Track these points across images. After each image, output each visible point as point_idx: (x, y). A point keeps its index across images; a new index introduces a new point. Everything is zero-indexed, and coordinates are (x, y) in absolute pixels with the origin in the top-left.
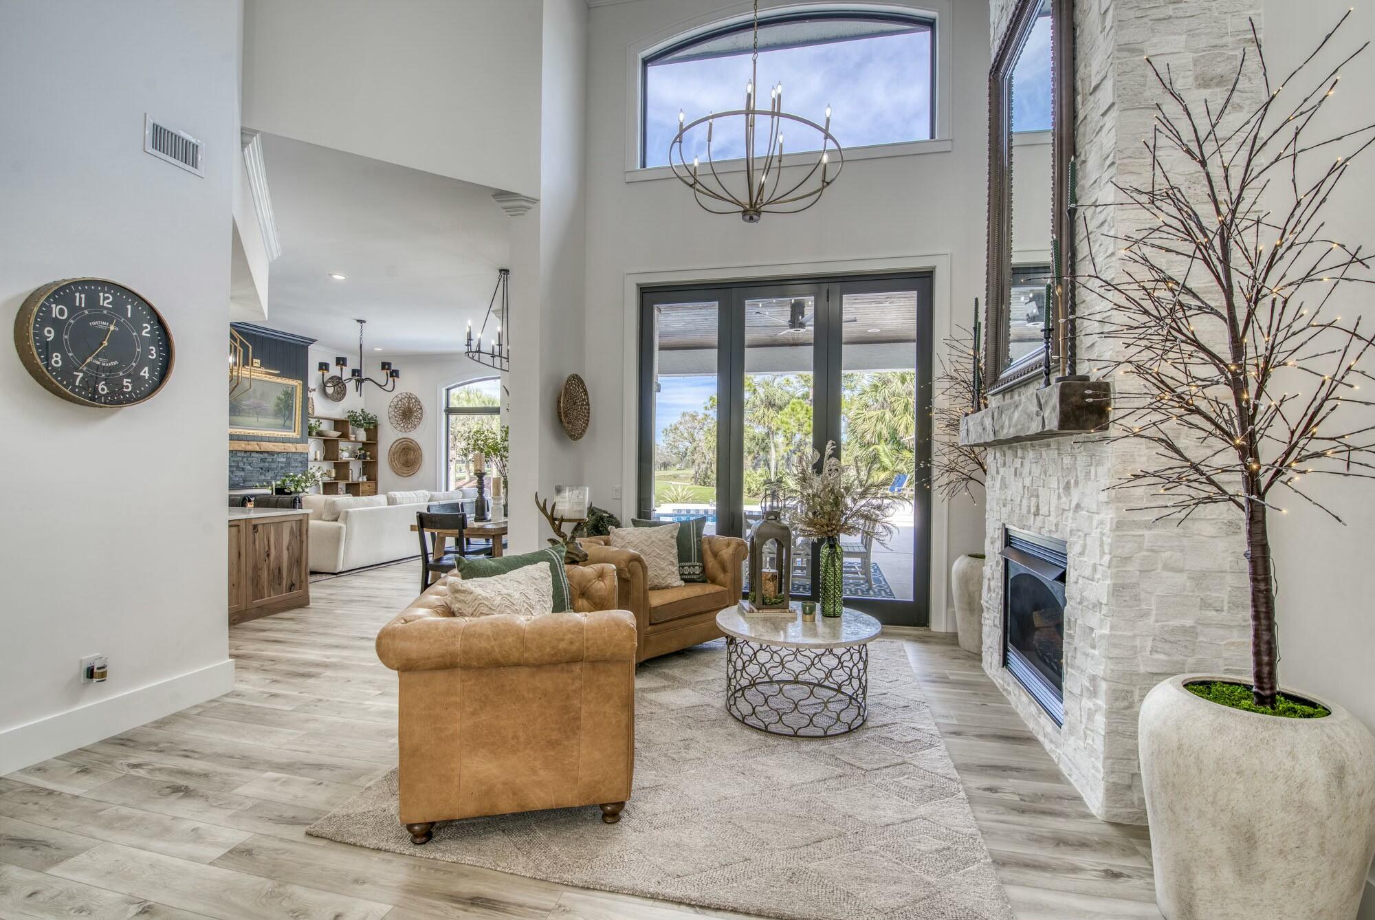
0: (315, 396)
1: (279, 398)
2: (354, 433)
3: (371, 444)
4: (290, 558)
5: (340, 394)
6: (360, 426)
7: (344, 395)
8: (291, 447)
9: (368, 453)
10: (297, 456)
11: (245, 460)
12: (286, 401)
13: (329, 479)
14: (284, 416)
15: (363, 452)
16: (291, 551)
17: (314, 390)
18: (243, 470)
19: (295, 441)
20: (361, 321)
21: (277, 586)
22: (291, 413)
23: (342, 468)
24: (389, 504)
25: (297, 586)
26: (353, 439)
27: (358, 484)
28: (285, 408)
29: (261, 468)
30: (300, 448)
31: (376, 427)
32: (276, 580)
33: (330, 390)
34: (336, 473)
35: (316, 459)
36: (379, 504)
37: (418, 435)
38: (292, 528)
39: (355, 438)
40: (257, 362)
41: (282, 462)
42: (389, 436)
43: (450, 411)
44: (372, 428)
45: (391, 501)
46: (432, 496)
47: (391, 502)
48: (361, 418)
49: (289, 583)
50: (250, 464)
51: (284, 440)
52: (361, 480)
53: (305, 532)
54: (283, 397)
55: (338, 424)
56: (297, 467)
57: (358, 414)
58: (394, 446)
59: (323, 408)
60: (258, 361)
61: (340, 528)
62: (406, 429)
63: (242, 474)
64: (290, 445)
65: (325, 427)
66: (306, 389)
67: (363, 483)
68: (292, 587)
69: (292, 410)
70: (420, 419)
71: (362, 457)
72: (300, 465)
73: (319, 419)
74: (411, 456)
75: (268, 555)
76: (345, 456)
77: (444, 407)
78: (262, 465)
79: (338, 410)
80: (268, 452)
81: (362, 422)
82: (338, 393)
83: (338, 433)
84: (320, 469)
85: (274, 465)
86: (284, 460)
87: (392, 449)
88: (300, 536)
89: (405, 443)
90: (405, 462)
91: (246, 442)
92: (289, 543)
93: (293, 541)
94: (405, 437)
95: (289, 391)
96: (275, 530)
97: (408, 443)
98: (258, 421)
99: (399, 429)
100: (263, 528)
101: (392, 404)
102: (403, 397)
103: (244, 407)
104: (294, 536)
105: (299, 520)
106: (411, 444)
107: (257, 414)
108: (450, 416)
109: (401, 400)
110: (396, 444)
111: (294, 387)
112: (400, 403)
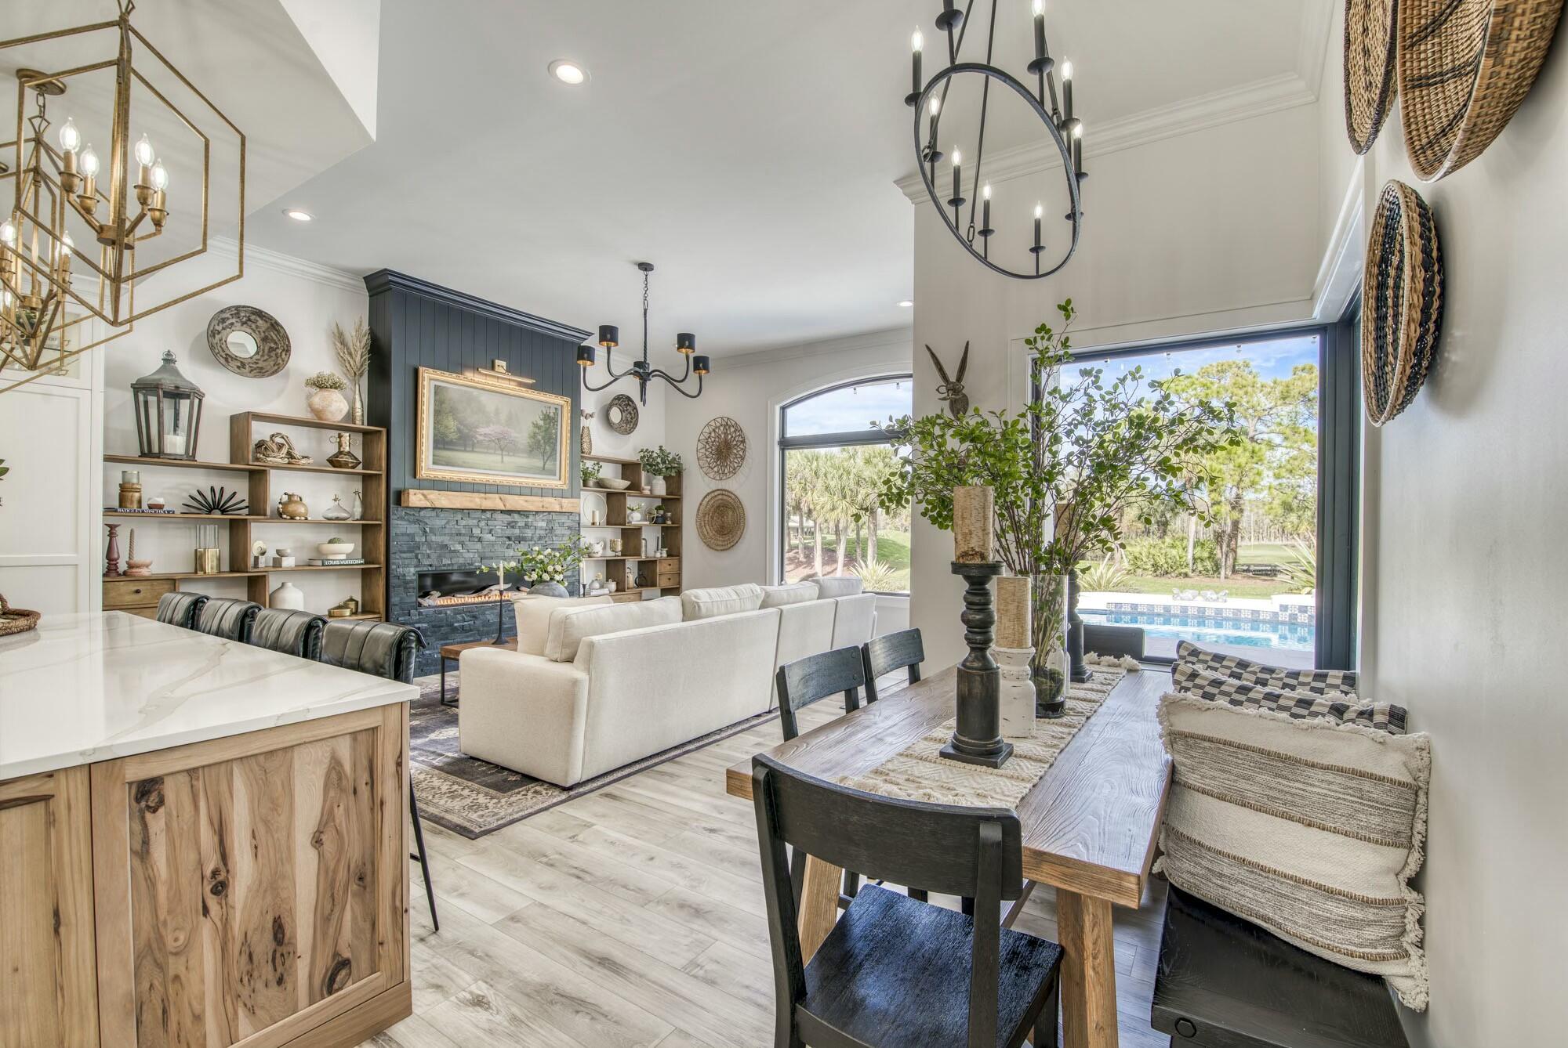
0: (593, 426)
1: (536, 426)
2: (649, 483)
3: (672, 501)
4: (327, 876)
5: (630, 422)
6: (658, 472)
7: (636, 425)
8: (553, 504)
9: (669, 514)
10: (564, 519)
11: (482, 524)
12: (547, 430)
13: (614, 554)
14: (544, 454)
15: (661, 512)
16: (329, 846)
17: (591, 416)
18: (480, 539)
19: (560, 494)
20: (645, 267)
21: (269, 995)
22: (554, 450)
23: (631, 536)
24: (686, 617)
25: (362, 961)
26: (647, 492)
27: (654, 562)
28: (544, 442)
29: (509, 538)
30: (567, 504)
31: (679, 473)
32: (267, 971)
33: (616, 415)
34: (624, 545)
35: (593, 524)
36: (664, 618)
37: (739, 485)
38: (335, 764)
39: (651, 490)
40: (501, 364)
41: (541, 528)
42: (698, 487)
43: (786, 444)
44: (675, 477)
45: (689, 609)
46: (768, 595)
47: (690, 612)
48: (659, 460)
49: (324, 963)
50: (490, 532)
51: (543, 492)
52: (658, 555)
53: (391, 767)
54: (541, 423)
55: (628, 469)
56: (563, 535)
57: (655, 455)
58: (704, 503)
59: (603, 443)
60: (504, 364)
61: (575, 683)
62: (722, 475)
63: (479, 546)
64: (551, 500)
65: (608, 473)
66: (576, 412)
67: (661, 559)
68: (338, 970)
69: (555, 445)
70: (743, 458)
71: (660, 520)
72: (568, 532)
73: (598, 460)
74: (729, 517)
75: (220, 888)
76: (636, 518)
77: (777, 437)
78: (509, 532)
79: (628, 448)
80: (518, 512)
81: (661, 466)
82: (627, 422)
83: (627, 483)
84: (600, 540)
85: (529, 533)
86: (544, 524)
87: (702, 507)
88: (369, 787)
89: (720, 497)
90: (722, 527)
91: (483, 495)
92: (325, 818)
93: (342, 807)
94: (720, 488)
95: (552, 414)
96: (251, 785)
97: (725, 497)
98: (502, 462)
99: (711, 475)
100: (192, 786)
101: (702, 437)
102: (718, 424)
103: (480, 438)
104: (342, 790)
105: (366, 730)
106: (729, 499)
107: (502, 450)
108: (787, 452)
109: (714, 430)
110: (706, 500)
111: (559, 408)
112: (713, 434)
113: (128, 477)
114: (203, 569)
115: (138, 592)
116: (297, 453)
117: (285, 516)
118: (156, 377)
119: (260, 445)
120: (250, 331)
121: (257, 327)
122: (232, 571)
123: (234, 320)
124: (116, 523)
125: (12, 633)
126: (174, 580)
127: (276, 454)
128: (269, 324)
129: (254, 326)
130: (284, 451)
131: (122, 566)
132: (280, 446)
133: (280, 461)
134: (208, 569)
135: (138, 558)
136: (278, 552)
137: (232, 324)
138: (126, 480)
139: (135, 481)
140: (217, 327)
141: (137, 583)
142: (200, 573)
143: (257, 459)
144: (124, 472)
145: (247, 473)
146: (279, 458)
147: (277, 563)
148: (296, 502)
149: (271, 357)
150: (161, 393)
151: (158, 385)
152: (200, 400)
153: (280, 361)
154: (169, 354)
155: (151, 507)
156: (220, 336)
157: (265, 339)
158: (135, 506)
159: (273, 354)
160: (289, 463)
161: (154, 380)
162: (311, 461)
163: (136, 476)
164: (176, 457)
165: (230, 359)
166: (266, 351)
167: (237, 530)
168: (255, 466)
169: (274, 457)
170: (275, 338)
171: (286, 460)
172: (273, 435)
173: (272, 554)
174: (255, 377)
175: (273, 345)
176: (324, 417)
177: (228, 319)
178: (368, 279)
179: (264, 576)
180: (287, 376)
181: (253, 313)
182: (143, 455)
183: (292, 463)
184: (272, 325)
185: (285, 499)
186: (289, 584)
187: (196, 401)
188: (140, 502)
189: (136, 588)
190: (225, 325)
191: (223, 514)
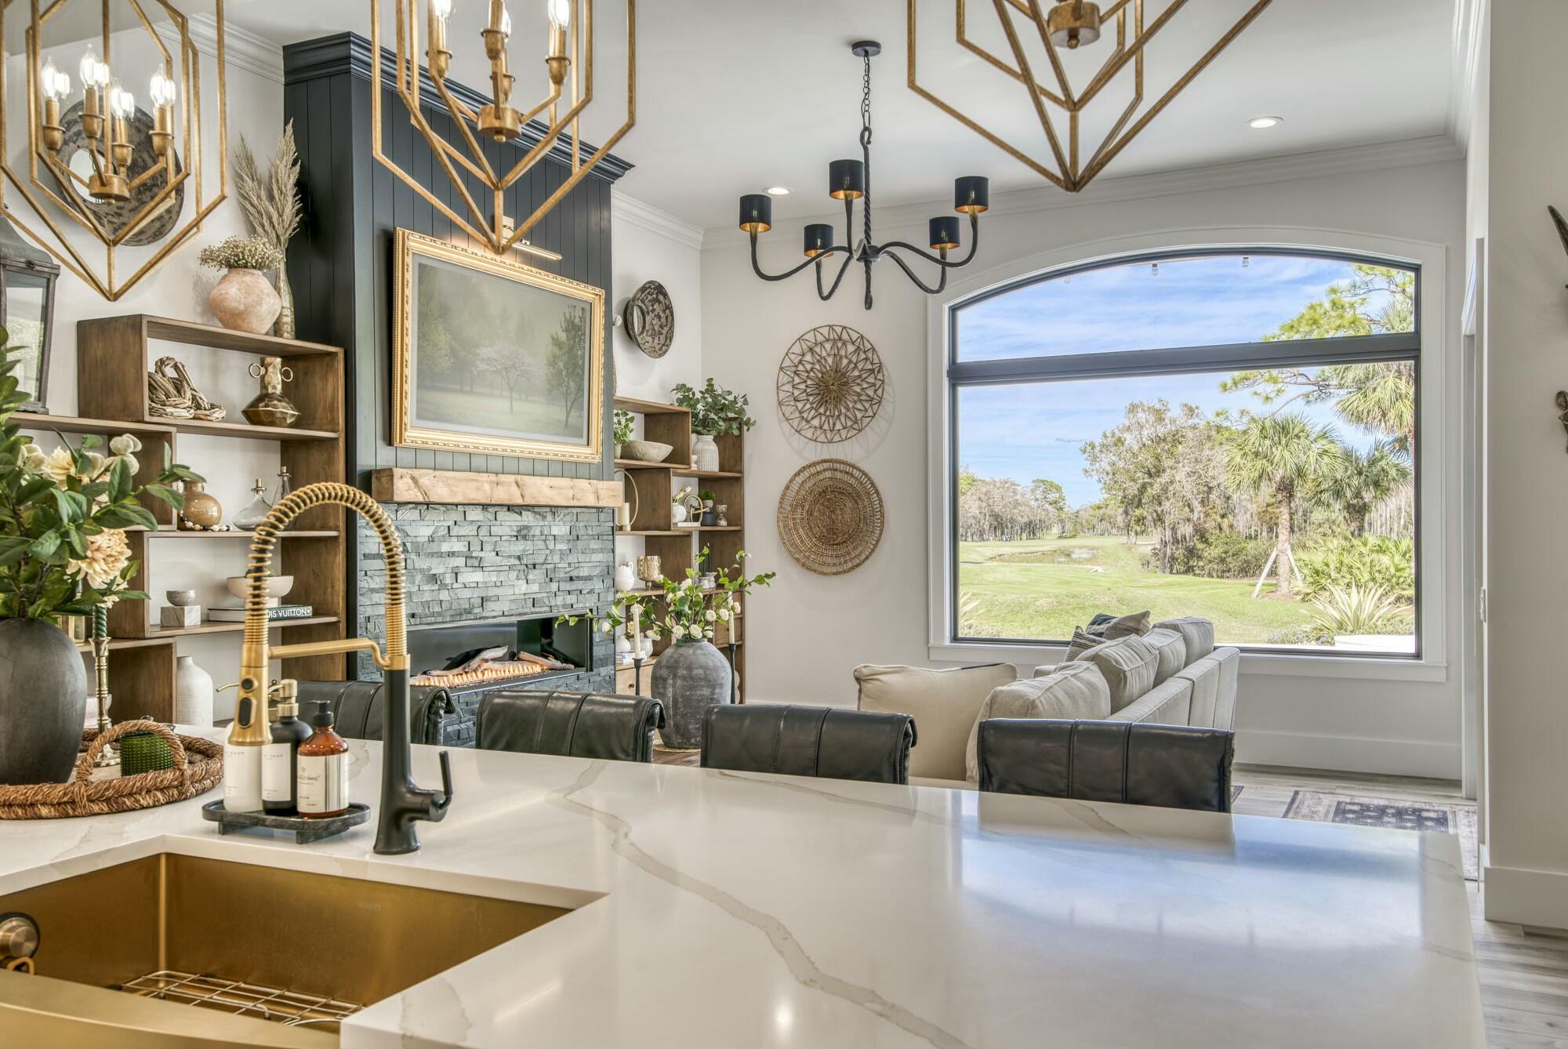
1: (556, 342)
3: (729, 479)
5: (659, 334)
6: (706, 427)
7: (669, 338)
9: (722, 508)
10: (592, 520)
11: (484, 532)
12: (571, 348)
13: (649, 585)
14: (566, 396)
18: (480, 563)
19: (587, 473)
20: (867, 49)
22: (581, 387)
26: (694, 467)
28: (567, 372)
29: (519, 559)
30: (605, 492)
31: (742, 430)
34: (661, 567)
35: (621, 529)
37: (869, 451)
39: (699, 463)
40: (509, 223)
42: (776, 458)
43: (960, 375)
44: (733, 437)
48: (706, 404)
51: (563, 469)
54: (563, 336)
55: (658, 422)
57: (699, 395)
58: (795, 486)
59: (620, 374)
60: (512, 222)
62: (832, 434)
65: (636, 431)
70: (875, 403)
71: (709, 519)
74: (846, 514)
77: (944, 363)
78: (519, 548)
79: (658, 383)
81: (709, 416)
83: (667, 450)
86: (566, 531)
87: (791, 493)
89: (828, 474)
90: (832, 530)
91: (493, 477)
94: (827, 457)
95: (577, 320)
97: (839, 475)
98: (511, 412)
99: (809, 433)
101: (787, 363)
102: (820, 338)
103: (482, 366)
106: (846, 478)
107: (511, 389)
108: (962, 391)
109: (811, 349)
110: (799, 479)
111: (587, 307)
112: (808, 357)
116: (205, 397)
117: (188, 524)
127: (177, 400)
130: (187, 393)
132: (178, 385)
133: (183, 413)
136: (171, 595)
143: (150, 412)
146: (183, 408)
147: (169, 619)
148: (202, 495)
162: (222, 413)
168: (153, 423)
171: (192, 414)
172: (162, 362)
178: (290, 51)
179: (169, 646)
183: (198, 417)
186: (189, 660)
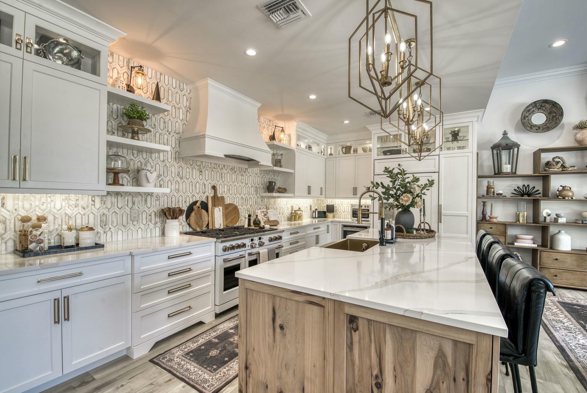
38: (442, 355)
75: (379, 386)
88: (465, 383)
92: (434, 385)
93: (445, 384)
96: (394, 341)
100: (369, 328)
104: (446, 374)
105: (464, 343)
113: (489, 183)
114: (519, 220)
115: (491, 228)
116: (567, 165)
117: (560, 197)
118: (499, 142)
119: (548, 164)
120: (542, 111)
121: (546, 108)
122: (534, 223)
123: (534, 109)
124: (485, 201)
125: (422, 238)
126: (506, 225)
127: (554, 167)
128: (552, 105)
129: (544, 109)
130: (560, 165)
131: (488, 218)
132: (558, 163)
133: (557, 170)
134: (521, 221)
135: (494, 215)
136: (557, 215)
137: (533, 111)
138: (489, 184)
139: (492, 184)
140: (526, 115)
141: (491, 225)
142: (518, 223)
143: (545, 170)
144: (488, 181)
145: (542, 178)
146: (557, 168)
147: (556, 220)
148: (567, 190)
149: (553, 120)
150: (500, 148)
151: (499, 145)
152: (518, 148)
153: (558, 121)
154: (505, 131)
155: (497, 194)
156: (528, 118)
157: (550, 113)
158: (492, 195)
159: (554, 119)
160: (562, 170)
161: (499, 143)
162: (576, 168)
163: (492, 183)
164: (507, 173)
165: (533, 127)
166: (551, 119)
167: (536, 203)
168: (544, 173)
169: (554, 168)
170: (555, 110)
171: (561, 169)
172: (554, 158)
173: (554, 216)
174: (545, 132)
175: (554, 114)
176: (584, 144)
177: (531, 109)
179: (549, 226)
180: (563, 127)
181: (543, 103)
182: (495, 174)
183: (564, 170)
184: (553, 105)
185: (561, 188)
186: (563, 232)
187: (516, 149)
188: (494, 193)
189: (490, 227)
190: (530, 112)
191: (528, 197)
